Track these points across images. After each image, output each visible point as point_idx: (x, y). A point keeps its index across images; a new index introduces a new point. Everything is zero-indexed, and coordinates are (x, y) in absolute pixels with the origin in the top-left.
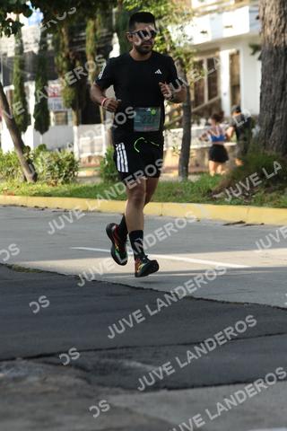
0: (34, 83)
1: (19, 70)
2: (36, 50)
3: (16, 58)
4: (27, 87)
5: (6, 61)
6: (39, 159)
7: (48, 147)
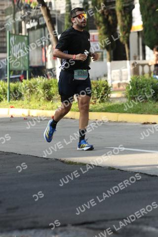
1: (68, 23)
3: (66, 15)
5: (60, 17)
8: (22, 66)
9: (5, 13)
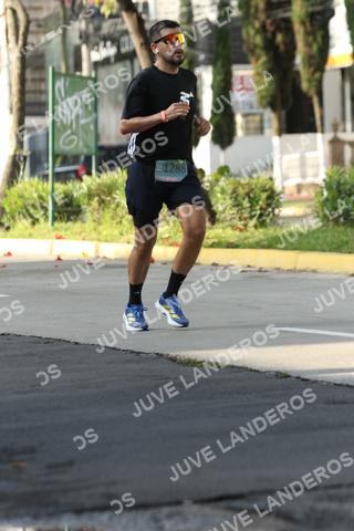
0: (210, 69)
2: (213, 16)
4: (200, 76)
6: (217, 189)
7: (233, 170)
8: (81, 144)
9: (44, 26)
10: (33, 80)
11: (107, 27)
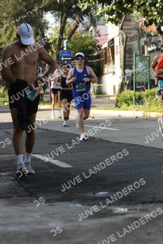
8: (144, 79)
9: (132, 39)
10: (129, 57)
11: (153, 39)
